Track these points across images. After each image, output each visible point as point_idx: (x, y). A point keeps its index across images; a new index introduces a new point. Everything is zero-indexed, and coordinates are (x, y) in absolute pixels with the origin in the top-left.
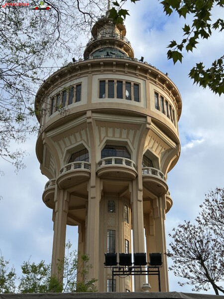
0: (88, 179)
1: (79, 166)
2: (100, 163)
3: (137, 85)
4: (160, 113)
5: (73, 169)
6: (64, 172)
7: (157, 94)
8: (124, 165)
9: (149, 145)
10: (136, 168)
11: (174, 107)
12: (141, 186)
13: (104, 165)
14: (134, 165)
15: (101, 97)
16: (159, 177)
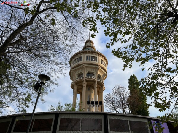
0: (83, 81)
1: (81, 78)
2: (86, 77)
3: (96, 57)
4: (102, 65)
5: (79, 79)
6: (77, 79)
7: (101, 60)
8: (92, 78)
9: (99, 73)
10: (96, 79)
11: (106, 63)
12: (97, 84)
13: (87, 78)
14: (95, 78)
15: (87, 60)
16: (102, 81)
